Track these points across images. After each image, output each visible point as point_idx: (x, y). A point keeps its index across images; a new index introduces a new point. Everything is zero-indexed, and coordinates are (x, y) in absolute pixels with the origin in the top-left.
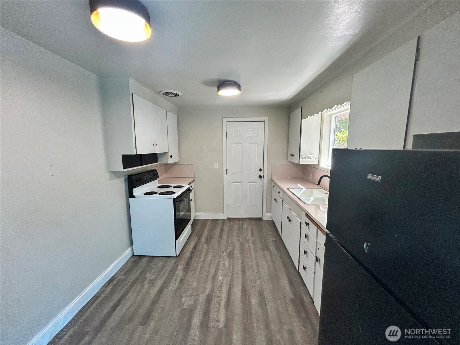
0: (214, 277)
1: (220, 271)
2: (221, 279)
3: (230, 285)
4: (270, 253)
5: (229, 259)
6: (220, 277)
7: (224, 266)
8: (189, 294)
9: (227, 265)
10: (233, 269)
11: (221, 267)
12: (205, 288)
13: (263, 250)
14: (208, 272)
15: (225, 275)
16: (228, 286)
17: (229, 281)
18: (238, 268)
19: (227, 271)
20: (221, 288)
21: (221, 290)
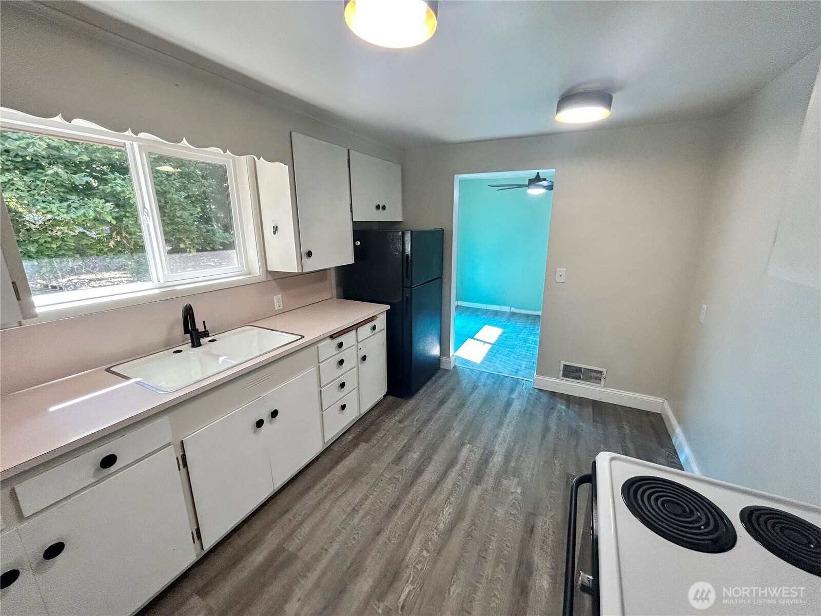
0: (458, 517)
1: (442, 526)
2: (447, 506)
3: (436, 487)
4: (289, 537)
5: (403, 559)
6: (448, 512)
7: (427, 540)
8: (511, 497)
9: (419, 539)
10: (412, 522)
11: (435, 537)
12: (482, 498)
13: (292, 557)
14: (469, 535)
15: (435, 512)
16: (438, 490)
17: (434, 497)
18: (399, 519)
19: (428, 522)
20: (453, 488)
21: (455, 485)
